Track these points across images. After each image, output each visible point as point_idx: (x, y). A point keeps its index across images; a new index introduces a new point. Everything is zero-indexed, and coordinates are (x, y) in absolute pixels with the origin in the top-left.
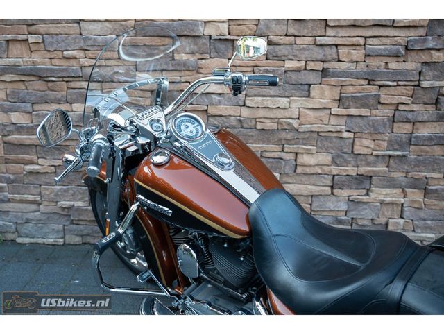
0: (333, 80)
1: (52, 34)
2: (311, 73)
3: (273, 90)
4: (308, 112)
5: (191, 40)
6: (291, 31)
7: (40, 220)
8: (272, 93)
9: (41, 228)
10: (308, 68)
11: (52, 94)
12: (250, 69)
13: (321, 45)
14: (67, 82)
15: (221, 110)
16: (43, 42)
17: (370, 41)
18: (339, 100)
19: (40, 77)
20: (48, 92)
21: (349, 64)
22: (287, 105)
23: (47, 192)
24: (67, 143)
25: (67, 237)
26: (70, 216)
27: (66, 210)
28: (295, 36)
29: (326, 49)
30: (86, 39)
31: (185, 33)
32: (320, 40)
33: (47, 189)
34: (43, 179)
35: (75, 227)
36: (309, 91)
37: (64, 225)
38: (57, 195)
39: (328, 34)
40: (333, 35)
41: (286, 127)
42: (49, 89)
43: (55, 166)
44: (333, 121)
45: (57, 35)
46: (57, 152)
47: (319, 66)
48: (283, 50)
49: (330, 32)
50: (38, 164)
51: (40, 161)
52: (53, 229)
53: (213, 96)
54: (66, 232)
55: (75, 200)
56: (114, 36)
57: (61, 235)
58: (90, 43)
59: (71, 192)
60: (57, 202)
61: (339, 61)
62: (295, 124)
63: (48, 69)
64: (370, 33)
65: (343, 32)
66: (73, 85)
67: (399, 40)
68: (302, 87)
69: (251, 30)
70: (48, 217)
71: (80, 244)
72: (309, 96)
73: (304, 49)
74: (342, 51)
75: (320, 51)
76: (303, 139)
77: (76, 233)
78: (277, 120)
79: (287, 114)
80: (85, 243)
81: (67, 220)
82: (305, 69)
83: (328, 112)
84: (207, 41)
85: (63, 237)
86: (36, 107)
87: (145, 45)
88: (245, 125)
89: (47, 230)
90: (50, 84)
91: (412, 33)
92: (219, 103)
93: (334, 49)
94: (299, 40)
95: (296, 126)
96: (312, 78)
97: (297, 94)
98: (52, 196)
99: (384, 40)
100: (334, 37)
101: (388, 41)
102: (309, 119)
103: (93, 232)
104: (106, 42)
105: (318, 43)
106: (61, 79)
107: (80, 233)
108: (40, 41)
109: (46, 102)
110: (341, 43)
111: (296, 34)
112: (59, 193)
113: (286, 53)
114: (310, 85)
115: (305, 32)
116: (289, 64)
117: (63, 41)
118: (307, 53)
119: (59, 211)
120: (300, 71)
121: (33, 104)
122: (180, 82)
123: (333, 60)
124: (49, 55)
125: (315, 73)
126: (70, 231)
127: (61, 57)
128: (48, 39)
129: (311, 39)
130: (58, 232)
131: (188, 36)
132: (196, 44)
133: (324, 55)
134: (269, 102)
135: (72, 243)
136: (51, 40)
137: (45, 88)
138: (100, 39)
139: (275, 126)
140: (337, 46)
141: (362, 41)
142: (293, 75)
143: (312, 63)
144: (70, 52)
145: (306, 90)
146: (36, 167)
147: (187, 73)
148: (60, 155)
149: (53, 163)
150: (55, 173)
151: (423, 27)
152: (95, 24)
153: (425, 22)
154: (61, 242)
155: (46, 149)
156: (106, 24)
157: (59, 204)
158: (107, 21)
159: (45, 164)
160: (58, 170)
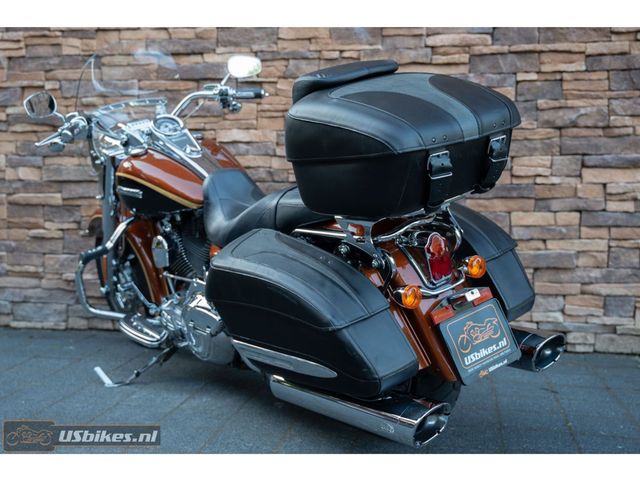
1: (70, 80)
7: (41, 298)
9: (42, 308)
12: (280, 114)
15: (249, 161)
16: (60, 89)
19: (54, 126)
23: (52, 262)
24: (78, 202)
25: (70, 320)
26: (75, 291)
27: (71, 284)
30: (106, 85)
31: (210, 76)
33: (52, 258)
34: (48, 246)
35: (79, 307)
37: (68, 305)
38: (62, 265)
43: (62, 230)
45: (75, 80)
46: (67, 214)
50: (44, 228)
51: (48, 225)
52: (55, 310)
53: (240, 145)
54: (70, 314)
56: (135, 81)
57: (64, 317)
58: (110, 89)
60: (61, 274)
69: (279, 71)
70: (51, 295)
71: (84, 330)
77: (81, 314)
80: (92, 329)
81: (72, 298)
85: (66, 321)
86: (48, 161)
87: (167, 90)
88: (276, 178)
89: (48, 312)
92: (247, 153)
104: (127, 87)
107: (86, 315)
108: (58, 87)
112: (66, 263)
119: (64, 286)
121: (45, 157)
122: (204, 130)
124: (65, 103)
126: (75, 312)
127: (78, 104)
128: (66, 85)
130: (60, 313)
135: (76, 327)
136: (69, 86)
138: (121, 83)
144: (89, 99)
146: (42, 231)
147: (213, 119)
148: (70, 217)
149: (61, 226)
150: (62, 238)
151: (464, 64)
152: (117, 68)
153: (465, 58)
154: (63, 326)
155: (54, 210)
156: (129, 68)
157: (64, 276)
158: (129, 65)
159: (52, 228)
160: (67, 236)
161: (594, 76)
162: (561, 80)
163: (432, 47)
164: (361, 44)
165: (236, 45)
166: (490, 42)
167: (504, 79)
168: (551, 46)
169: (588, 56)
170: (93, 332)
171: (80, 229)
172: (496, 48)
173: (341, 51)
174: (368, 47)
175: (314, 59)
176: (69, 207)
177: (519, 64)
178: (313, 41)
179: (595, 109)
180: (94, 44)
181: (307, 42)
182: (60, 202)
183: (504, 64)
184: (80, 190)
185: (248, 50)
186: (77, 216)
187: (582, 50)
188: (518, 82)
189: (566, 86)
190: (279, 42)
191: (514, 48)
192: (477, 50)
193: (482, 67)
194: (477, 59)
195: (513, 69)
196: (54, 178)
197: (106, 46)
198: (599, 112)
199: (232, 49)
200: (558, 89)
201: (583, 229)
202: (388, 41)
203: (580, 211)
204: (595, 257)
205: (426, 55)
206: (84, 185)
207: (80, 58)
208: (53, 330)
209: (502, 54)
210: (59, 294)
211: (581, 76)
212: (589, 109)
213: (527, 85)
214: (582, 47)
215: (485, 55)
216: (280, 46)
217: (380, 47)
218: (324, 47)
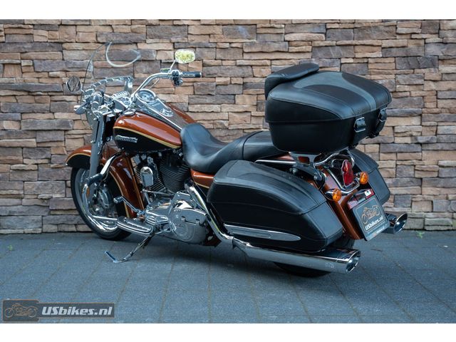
0: (251, 91)
1: (41, 60)
2: (235, 86)
3: (208, 100)
4: (234, 115)
5: (147, 63)
6: (219, 56)
7: (22, 212)
8: (208, 101)
9: (22, 219)
10: (233, 83)
11: (38, 106)
12: (191, 84)
13: (240, 66)
14: (50, 96)
16: (33, 65)
17: (274, 62)
18: (257, 105)
19: (29, 92)
20: (34, 104)
21: (261, 79)
22: (219, 110)
23: (30, 187)
24: (49, 145)
25: (45, 226)
26: (49, 206)
27: (46, 201)
28: (222, 60)
29: (244, 68)
30: (67, 63)
31: (143, 58)
32: (239, 62)
33: (30, 184)
34: (26, 176)
35: (52, 217)
36: (234, 99)
37: (43, 216)
38: (38, 188)
39: (244, 58)
40: (248, 58)
41: (219, 126)
42: (36, 102)
43: (37, 164)
44: (254, 121)
45: (44, 60)
46: (40, 153)
47: (240, 81)
48: (213, 70)
49: (246, 56)
50: (23, 163)
51: (26, 161)
52: (33, 220)
54: (44, 222)
55: (53, 193)
56: (89, 61)
57: (40, 225)
58: (70, 66)
59: (50, 185)
60: (38, 195)
61: (254, 77)
62: (226, 124)
63: (36, 86)
64: (273, 57)
65: (255, 57)
66: (56, 98)
67: (293, 61)
68: (229, 97)
70: (29, 210)
71: (55, 232)
72: (235, 103)
73: (228, 69)
74: (255, 69)
75: (240, 70)
76: (233, 135)
77: (53, 222)
78: (212, 122)
79: (219, 116)
80: (60, 232)
81: (46, 211)
82: (231, 84)
83: (249, 114)
84: (158, 64)
85: (41, 227)
86: (25, 116)
87: (112, 67)
89: (27, 222)
90: (37, 98)
91: (302, 56)
93: (250, 68)
94: (224, 63)
95: (226, 125)
96: (236, 90)
97: (226, 102)
98: (34, 189)
99: (284, 61)
100: (249, 60)
101: (286, 62)
102: (236, 121)
103: (68, 220)
104: (83, 65)
105: (238, 64)
106: (46, 94)
107: (56, 222)
108: (31, 64)
109: (34, 112)
110: (254, 64)
111: (223, 58)
112: (40, 187)
113: (216, 71)
114: (235, 95)
115: (228, 57)
116: (219, 80)
117: (49, 64)
118: (231, 71)
119: (39, 203)
120: (227, 85)
121: (22, 113)
123: (249, 76)
124: (37, 75)
125: (238, 86)
126: (47, 220)
127: (47, 76)
128: (37, 63)
129: (233, 62)
130: (37, 222)
131: (145, 60)
132: (151, 67)
133: (243, 73)
134: (206, 108)
135: (49, 231)
136: (40, 63)
137: (32, 101)
138: (78, 62)
139: (211, 126)
140: (251, 66)
141: (268, 63)
142: (222, 88)
143: (235, 79)
144: (55, 73)
145: (232, 98)
146: (22, 165)
148: (42, 155)
149: (36, 162)
150: (38, 170)
151: (308, 52)
152: (75, 52)
153: (309, 48)
154: (39, 231)
155: (30, 150)
156: (84, 52)
157: (40, 196)
158: (84, 50)
159: (29, 163)
160: (40, 168)
161: (387, 60)
162: (367, 63)
163: (289, 41)
164: (243, 38)
165: (160, 37)
166: (324, 39)
167: (333, 62)
168: (361, 42)
169: (383, 48)
170: (63, 234)
171: (50, 163)
172: (328, 43)
173: (230, 43)
174: (248, 41)
175: (213, 48)
176: (41, 148)
177: (342, 53)
178: (212, 36)
179: (387, 81)
180: (58, 35)
181: (208, 36)
182: (35, 145)
183: (334, 53)
184: (50, 136)
185: (168, 41)
186: (48, 154)
187: (380, 44)
188: (341, 64)
189: (370, 66)
190: (189, 36)
191: (339, 43)
192: (316, 43)
193: (320, 54)
194: (316, 49)
195: (339, 56)
196: (30, 129)
197: (66, 36)
198: (390, 82)
199: (157, 40)
200: (365, 69)
201: (381, 154)
202: (261, 37)
203: (379, 144)
204: (388, 171)
205: (285, 47)
206: (53, 133)
207: (48, 44)
208: (32, 234)
209: (331, 46)
210: (36, 209)
211: (379, 60)
212: (384, 81)
213: (347, 66)
214: (379, 43)
215: (322, 46)
216: (189, 39)
217: (255, 41)
218: (219, 40)
